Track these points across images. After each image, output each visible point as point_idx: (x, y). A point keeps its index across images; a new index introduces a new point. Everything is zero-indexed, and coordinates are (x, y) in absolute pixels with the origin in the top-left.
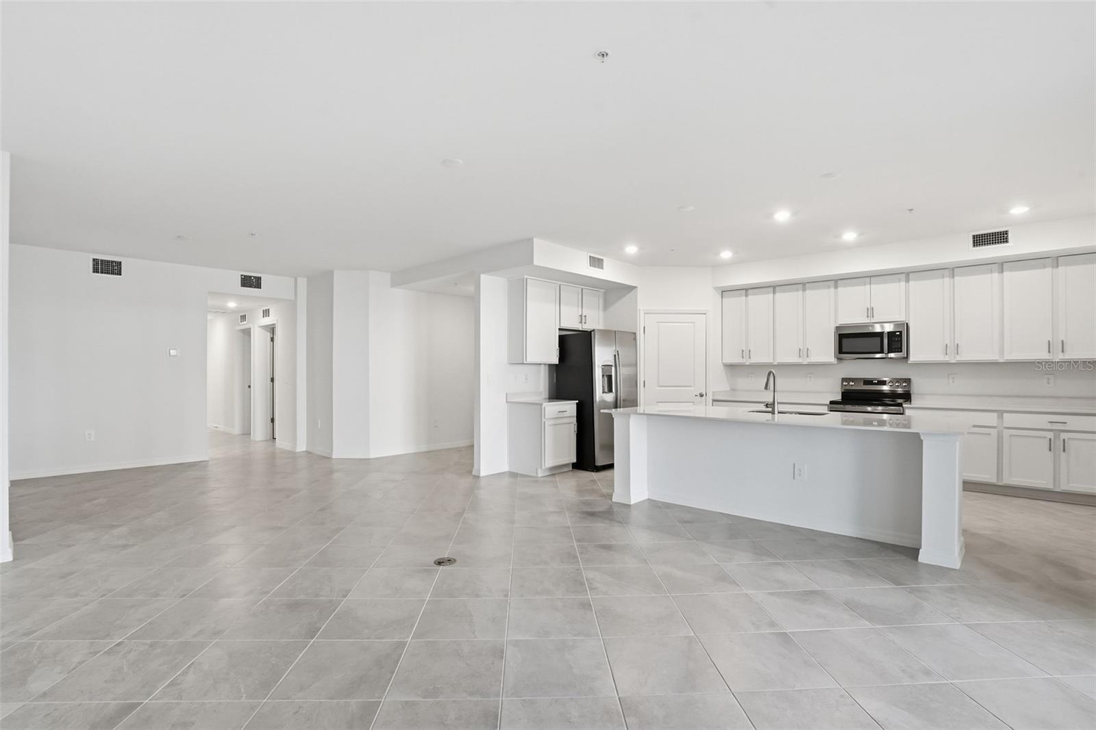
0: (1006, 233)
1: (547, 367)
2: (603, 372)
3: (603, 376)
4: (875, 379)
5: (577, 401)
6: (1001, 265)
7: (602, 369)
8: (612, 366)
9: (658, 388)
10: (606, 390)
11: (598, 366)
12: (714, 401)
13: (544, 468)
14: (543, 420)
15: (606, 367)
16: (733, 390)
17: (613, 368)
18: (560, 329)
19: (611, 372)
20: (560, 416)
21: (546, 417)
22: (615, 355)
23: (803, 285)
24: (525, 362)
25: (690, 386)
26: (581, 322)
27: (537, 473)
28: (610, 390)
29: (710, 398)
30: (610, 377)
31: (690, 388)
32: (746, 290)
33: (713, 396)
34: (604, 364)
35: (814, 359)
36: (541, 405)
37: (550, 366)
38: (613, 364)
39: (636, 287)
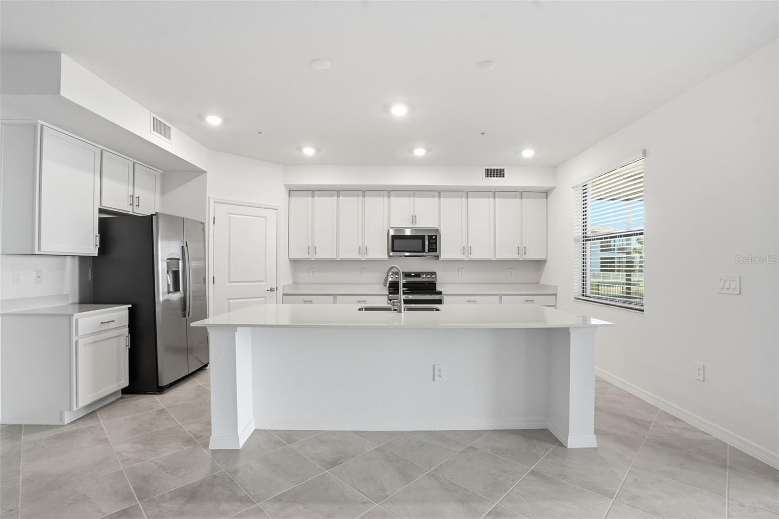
0: (503, 170)
1: (76, 261)
2: (168, 268)
3: (168, 272)
4: (413, 273)
5: (130, 306)
6: (494, 193)
7: (168, 262)
8: (179, 259)
9: (228, 284)
10: (171, 290)
11: (162, 260)
12: (284, 295)
13: (75, 409)
14: (74, 338)
15: (171, 261)
16: (296, 283)
17: (180, 262)
18: (101, 211)
19: (178, 267)
20: (103, 329)
21: (80, 334)
22: (183, 247)
23: (363, 192)
24: (37, 252)
25: (262, 281)
26: (132, 204)
27: (62, 419)
28: (176, 289)
29: (280, 292)
30: (176, 274)
31: (263, 283)
32: (313, 191)
33: (283, 290)
34: (169, 258)
35: (371, 255)
36: (70, 316)
37: (82, 259)
38: (181, 258)
39: (205, 172)
